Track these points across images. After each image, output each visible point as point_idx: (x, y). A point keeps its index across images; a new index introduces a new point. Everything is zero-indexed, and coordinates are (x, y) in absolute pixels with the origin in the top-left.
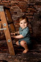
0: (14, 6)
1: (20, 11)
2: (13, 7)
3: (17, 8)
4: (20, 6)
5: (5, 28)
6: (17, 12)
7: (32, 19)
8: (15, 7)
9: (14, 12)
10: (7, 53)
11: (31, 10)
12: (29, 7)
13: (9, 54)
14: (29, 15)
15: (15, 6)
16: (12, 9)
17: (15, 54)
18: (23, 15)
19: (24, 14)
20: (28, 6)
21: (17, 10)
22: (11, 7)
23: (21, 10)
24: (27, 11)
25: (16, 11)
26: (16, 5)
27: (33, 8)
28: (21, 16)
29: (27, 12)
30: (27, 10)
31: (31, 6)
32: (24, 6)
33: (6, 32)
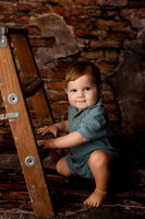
0: (41, 12)
1: (65, 34)
2: (40, 16)
3: (55, 19)
4: (65, 10)
5: (13, 111)
6: (53, 39)
7: (116, 63)
8: (45, 15)
9: (44, 35)
10: (24, 209)
11: (110, 27)
12: (101, 17)
13: (31, 210)
14: (104, 49)
15: (47, 11)
16: (36, 24)
17: (52, 214)
18: (78, 48)
19: (81, 46)
20: (98, 12)
21: (56, 27)
22: (32, 18)
23: (70, 28)
24: (94, 33)
25: (52, 35)
26: (50, 7)
27: (117, 18)
28: (70, 53)
29: (96, 38)
30: (95, 28)
31: (110, 14)
32: (82, 14)
33: (17, 128)
